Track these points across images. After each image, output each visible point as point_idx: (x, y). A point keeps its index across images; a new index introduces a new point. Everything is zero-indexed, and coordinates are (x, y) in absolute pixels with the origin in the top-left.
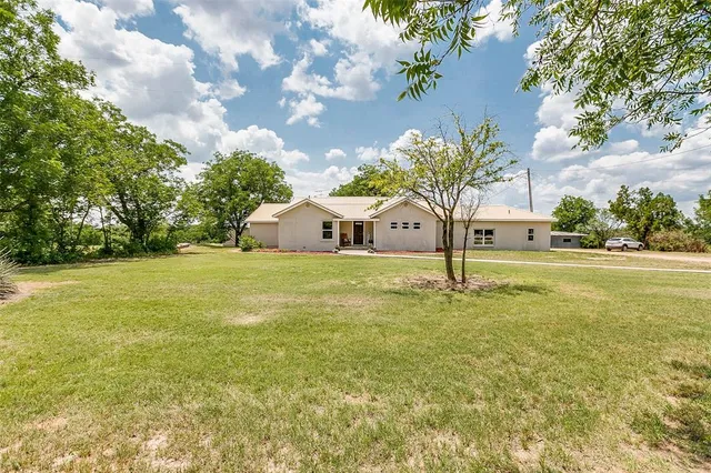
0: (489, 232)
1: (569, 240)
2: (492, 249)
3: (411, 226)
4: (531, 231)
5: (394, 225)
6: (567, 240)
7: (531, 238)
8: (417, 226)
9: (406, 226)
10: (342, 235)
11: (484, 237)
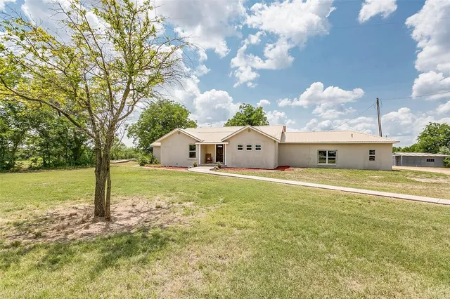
0: (332, 153)
1: (433, 160)
2: (335, 168)
3: (254, 148)
4: (372, 152)
5: (240, 148)
6: (430, 160)
7: (372, 158)
8: (258, 148)
9: (249, 148)
10: (208, 155)
11: (327, 157)
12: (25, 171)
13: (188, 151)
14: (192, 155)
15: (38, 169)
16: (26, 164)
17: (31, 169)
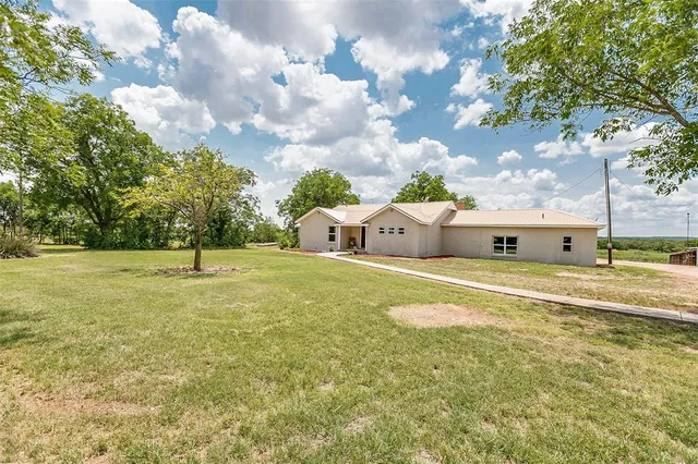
0: (512, 241)
2: (515, 260)
3: (396, 231)
4: (568, 240)
7: (567, 248)
8: (401, 231)
9: (391, 231)
10: (352, 239)
11: (505, 245)
12: (175, 249)
13: (327, 234)
14: (332, 238)
15: (185, 248)
16: (176, 244)
17: (181, 248)
